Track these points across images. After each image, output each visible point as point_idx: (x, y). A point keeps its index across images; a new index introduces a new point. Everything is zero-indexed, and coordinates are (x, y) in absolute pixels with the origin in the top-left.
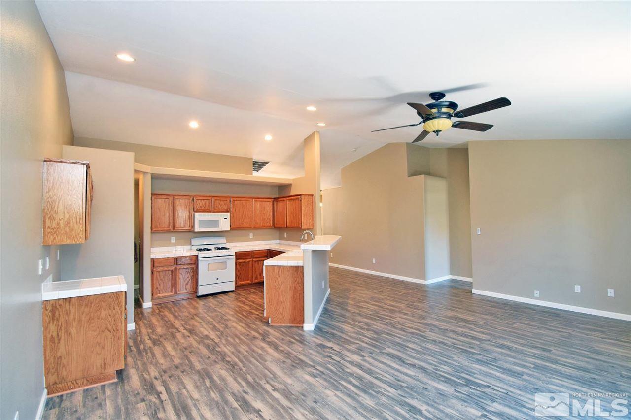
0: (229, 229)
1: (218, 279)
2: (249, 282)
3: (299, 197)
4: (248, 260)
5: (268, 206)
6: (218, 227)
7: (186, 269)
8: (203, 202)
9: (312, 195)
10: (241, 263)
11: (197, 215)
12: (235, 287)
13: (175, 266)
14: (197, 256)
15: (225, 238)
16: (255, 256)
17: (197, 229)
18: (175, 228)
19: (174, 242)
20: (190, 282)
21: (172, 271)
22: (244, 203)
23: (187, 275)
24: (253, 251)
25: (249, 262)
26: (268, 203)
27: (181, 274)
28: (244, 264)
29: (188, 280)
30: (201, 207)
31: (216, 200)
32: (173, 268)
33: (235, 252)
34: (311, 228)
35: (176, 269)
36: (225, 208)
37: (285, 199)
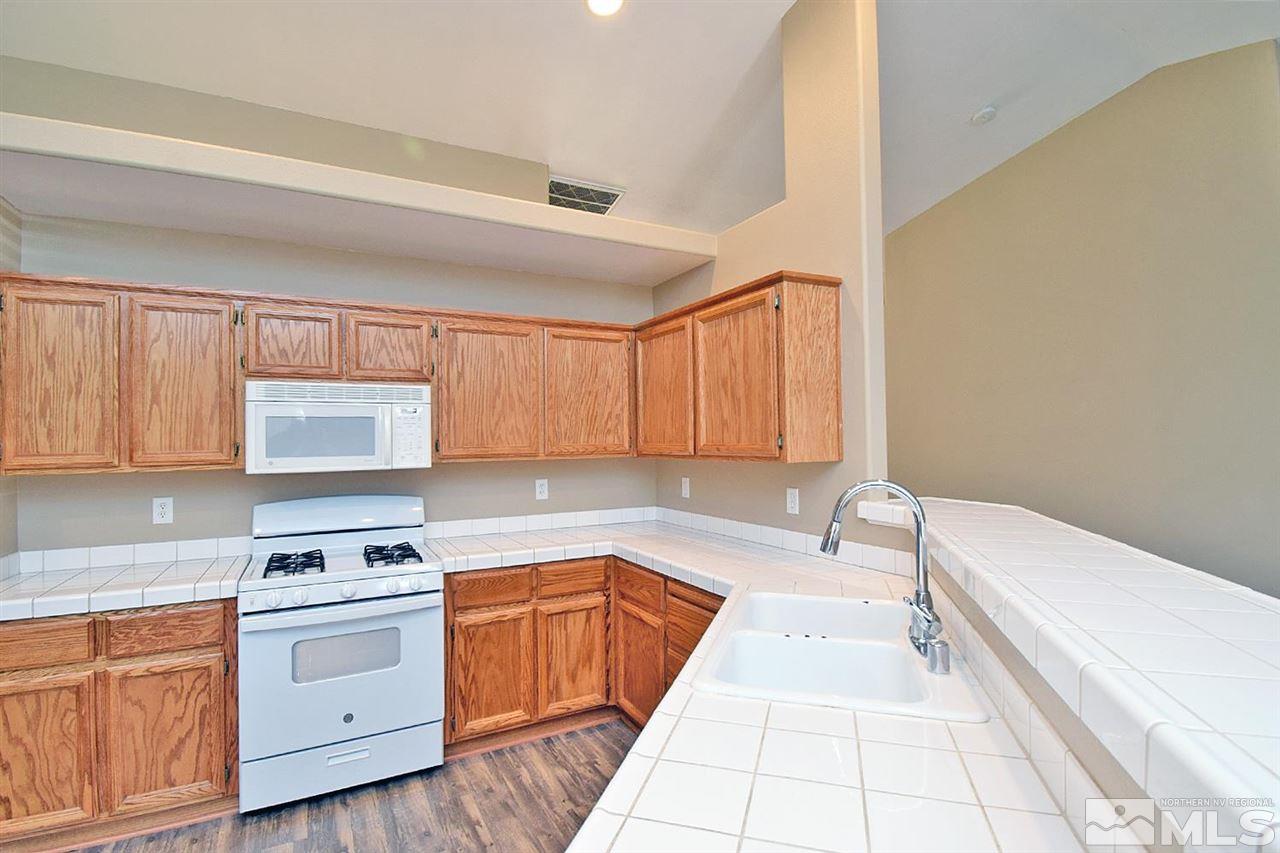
0: (426, 462)
1: (348, 718)
2: (518, 715)
3: (770, 291)
4: (511, 612)
5: (613, 358)
6: (370, 450)
7: (168, 673)
8: (298, 330)
9: (835, 284)
10: (477, 626)
11: (254, 389)
12: (446, 747)
13: (101, 664)
14: (230, 603)
15: (420, 500)
16: (546, 591)
17: (257, 462)
18: (138, 456)
19: (169, 518)
20: (191, 745)
21: (77, 690)
22: (502, 343)
23: (172, 708)
24: (536, 566)
25: (516, 621)
26: (612, 347)
27: (138, 703)
28: (492, 629)
29: (180, 731)
30: (283, 353)
31: (359, 323)
32: (81, 675)
33: (447, 576)
34: (833, 457)
35: (101, 678)
36: (410, 360)
37: (688, 321)
